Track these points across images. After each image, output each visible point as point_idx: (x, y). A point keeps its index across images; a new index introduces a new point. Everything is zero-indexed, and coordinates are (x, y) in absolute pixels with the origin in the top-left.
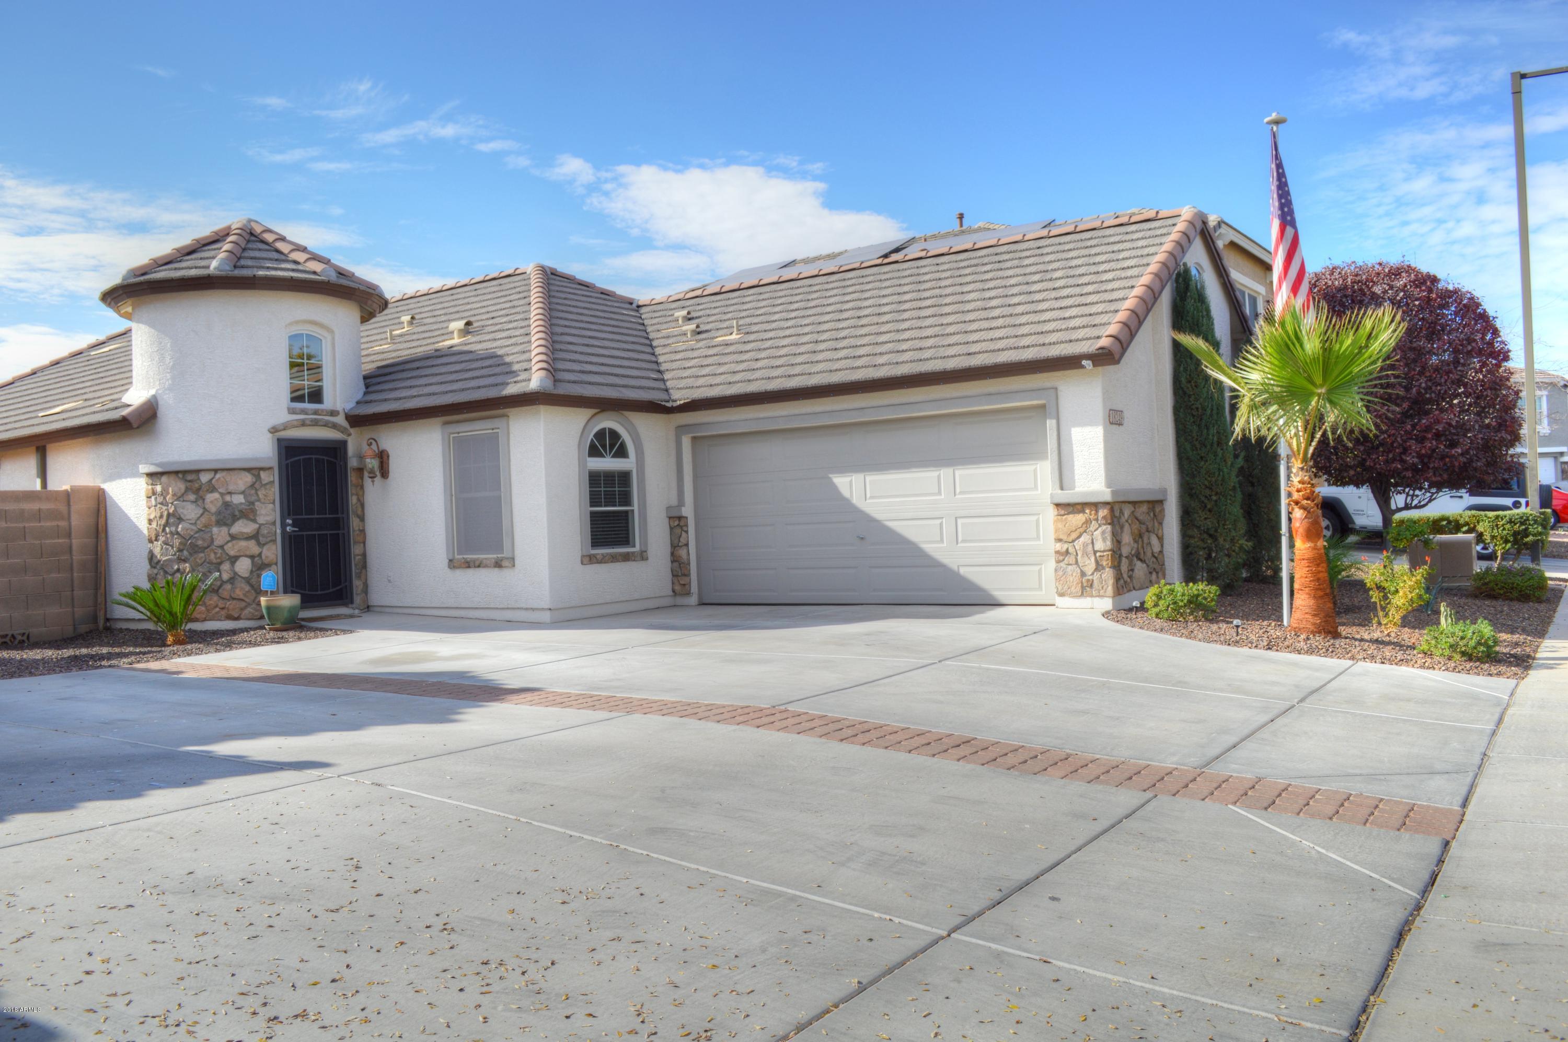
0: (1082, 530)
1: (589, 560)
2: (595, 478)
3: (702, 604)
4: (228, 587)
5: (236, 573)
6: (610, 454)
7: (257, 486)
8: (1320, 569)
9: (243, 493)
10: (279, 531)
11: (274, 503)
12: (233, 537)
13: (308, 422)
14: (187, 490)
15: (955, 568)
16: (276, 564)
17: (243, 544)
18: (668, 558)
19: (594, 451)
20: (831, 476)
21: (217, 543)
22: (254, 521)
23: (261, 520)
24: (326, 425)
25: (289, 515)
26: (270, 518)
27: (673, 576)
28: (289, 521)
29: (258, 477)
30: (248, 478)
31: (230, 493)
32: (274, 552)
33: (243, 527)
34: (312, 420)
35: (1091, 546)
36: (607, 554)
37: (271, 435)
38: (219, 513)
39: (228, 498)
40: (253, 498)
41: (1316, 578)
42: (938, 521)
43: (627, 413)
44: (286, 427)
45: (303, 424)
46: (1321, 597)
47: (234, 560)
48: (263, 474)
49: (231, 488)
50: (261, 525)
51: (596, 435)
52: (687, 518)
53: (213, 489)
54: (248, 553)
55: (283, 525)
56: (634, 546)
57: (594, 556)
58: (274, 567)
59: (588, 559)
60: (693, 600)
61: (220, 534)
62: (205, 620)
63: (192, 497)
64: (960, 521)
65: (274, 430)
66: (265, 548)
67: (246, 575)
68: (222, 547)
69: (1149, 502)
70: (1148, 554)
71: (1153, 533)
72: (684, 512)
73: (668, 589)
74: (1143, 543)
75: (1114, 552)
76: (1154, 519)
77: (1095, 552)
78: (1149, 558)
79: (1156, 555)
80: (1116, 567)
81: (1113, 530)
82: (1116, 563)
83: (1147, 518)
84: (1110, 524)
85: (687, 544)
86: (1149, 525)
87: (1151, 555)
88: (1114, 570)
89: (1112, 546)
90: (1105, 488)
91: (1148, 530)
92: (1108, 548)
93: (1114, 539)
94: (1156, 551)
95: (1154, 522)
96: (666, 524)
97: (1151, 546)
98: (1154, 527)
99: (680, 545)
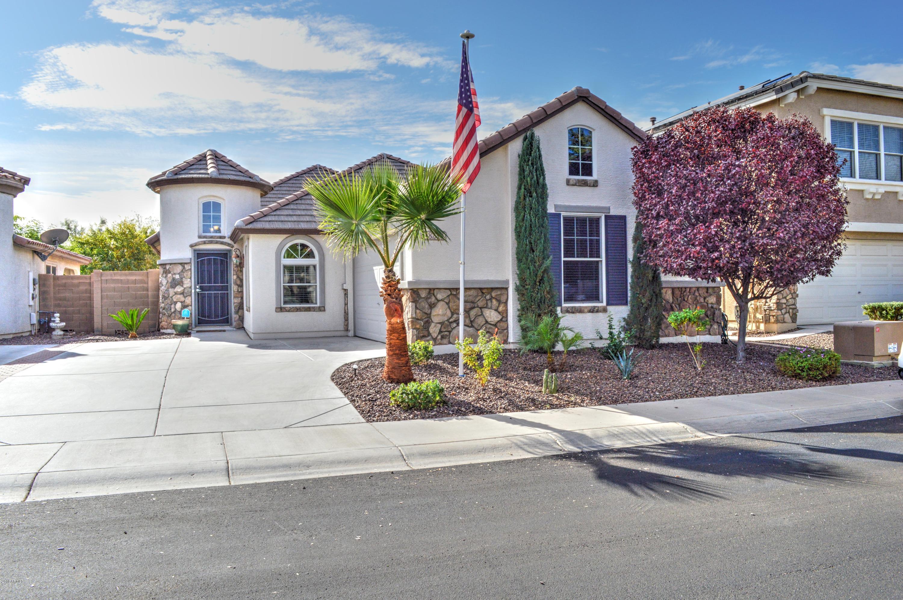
1: (280, 309)
2: (289, 269)
3: (355, 336)
4: (173, 315)
5: (176, 309)
6: (301, 256)
7: (184, 271)
8: (392, 337)
9: (179, 274)
10: (193, 291)
11: (191, 278)
12: (176, 293)
13: (207, 242)
14: (164, 272)
16: (191, 305)
17: (179, 296)
18: (343, 311)
19: (289, 255)
20: (374, 268)
21: (171, 295)
22: (182, 286)
23: (185, 286)
24: (222, 243)
25: (198, 284)
26: (189, 285)
27: (345, 320)
28: (198, 287)
29: (184, 268)
30: (180, 268)
31: (175, 274)
32: (191, 300)
33: (179, 289)
34: (209, 241)
35: (407, 315)
36: (293, 307)
37: (190, 248)
38: (171, 283)
39: (174, 276)
40: (182, 276)
43: (312, 236)
44: (196, 244)
45: (205, 243)
46: (391, 355)
47: (176, 303)
48: (186, 266)
49: (175, 272)
50: (185, 288)
51: (292, 247)
52: (348, 290)
53: (170, 272)
54: (180, 300)
55: (195, 288)
56: (316, 304)
57: (284, 308)
58: (190, 307)
59: (279, 309)
60: (351, 333)
61: (171, 291)
62: (167, 329)
63: (164, 275)
65: (191, 246)
66: (187, 298)
67: (179, 310)
68: (172, 297)
69: (481, 289)
70: (479, 322)
71: (489, 309)
72: (345, 287)
73: (342, 328)
74: (469, 315)
75: (418, 319)
76: (491, 299)
77: (408, 319)
78: (479, 325)
79: (492, 323)
80: (419, 329)
81: (418, 306)
82: (418, 326)
83: (478, 299)
84: (412, 302)
85: (347, 304)
86: (480, 304)
87: (484, 323)
88: (415, 331)
89: (414, 316)
90: (411, 280)
91: (478, 307)
92: (410, 317)
93: (418, 311)
94: (492, 320)
95: (491, 302)
96: (342, 293)
97: (484, 317)
98: (491, 305)
99: (346, 304)
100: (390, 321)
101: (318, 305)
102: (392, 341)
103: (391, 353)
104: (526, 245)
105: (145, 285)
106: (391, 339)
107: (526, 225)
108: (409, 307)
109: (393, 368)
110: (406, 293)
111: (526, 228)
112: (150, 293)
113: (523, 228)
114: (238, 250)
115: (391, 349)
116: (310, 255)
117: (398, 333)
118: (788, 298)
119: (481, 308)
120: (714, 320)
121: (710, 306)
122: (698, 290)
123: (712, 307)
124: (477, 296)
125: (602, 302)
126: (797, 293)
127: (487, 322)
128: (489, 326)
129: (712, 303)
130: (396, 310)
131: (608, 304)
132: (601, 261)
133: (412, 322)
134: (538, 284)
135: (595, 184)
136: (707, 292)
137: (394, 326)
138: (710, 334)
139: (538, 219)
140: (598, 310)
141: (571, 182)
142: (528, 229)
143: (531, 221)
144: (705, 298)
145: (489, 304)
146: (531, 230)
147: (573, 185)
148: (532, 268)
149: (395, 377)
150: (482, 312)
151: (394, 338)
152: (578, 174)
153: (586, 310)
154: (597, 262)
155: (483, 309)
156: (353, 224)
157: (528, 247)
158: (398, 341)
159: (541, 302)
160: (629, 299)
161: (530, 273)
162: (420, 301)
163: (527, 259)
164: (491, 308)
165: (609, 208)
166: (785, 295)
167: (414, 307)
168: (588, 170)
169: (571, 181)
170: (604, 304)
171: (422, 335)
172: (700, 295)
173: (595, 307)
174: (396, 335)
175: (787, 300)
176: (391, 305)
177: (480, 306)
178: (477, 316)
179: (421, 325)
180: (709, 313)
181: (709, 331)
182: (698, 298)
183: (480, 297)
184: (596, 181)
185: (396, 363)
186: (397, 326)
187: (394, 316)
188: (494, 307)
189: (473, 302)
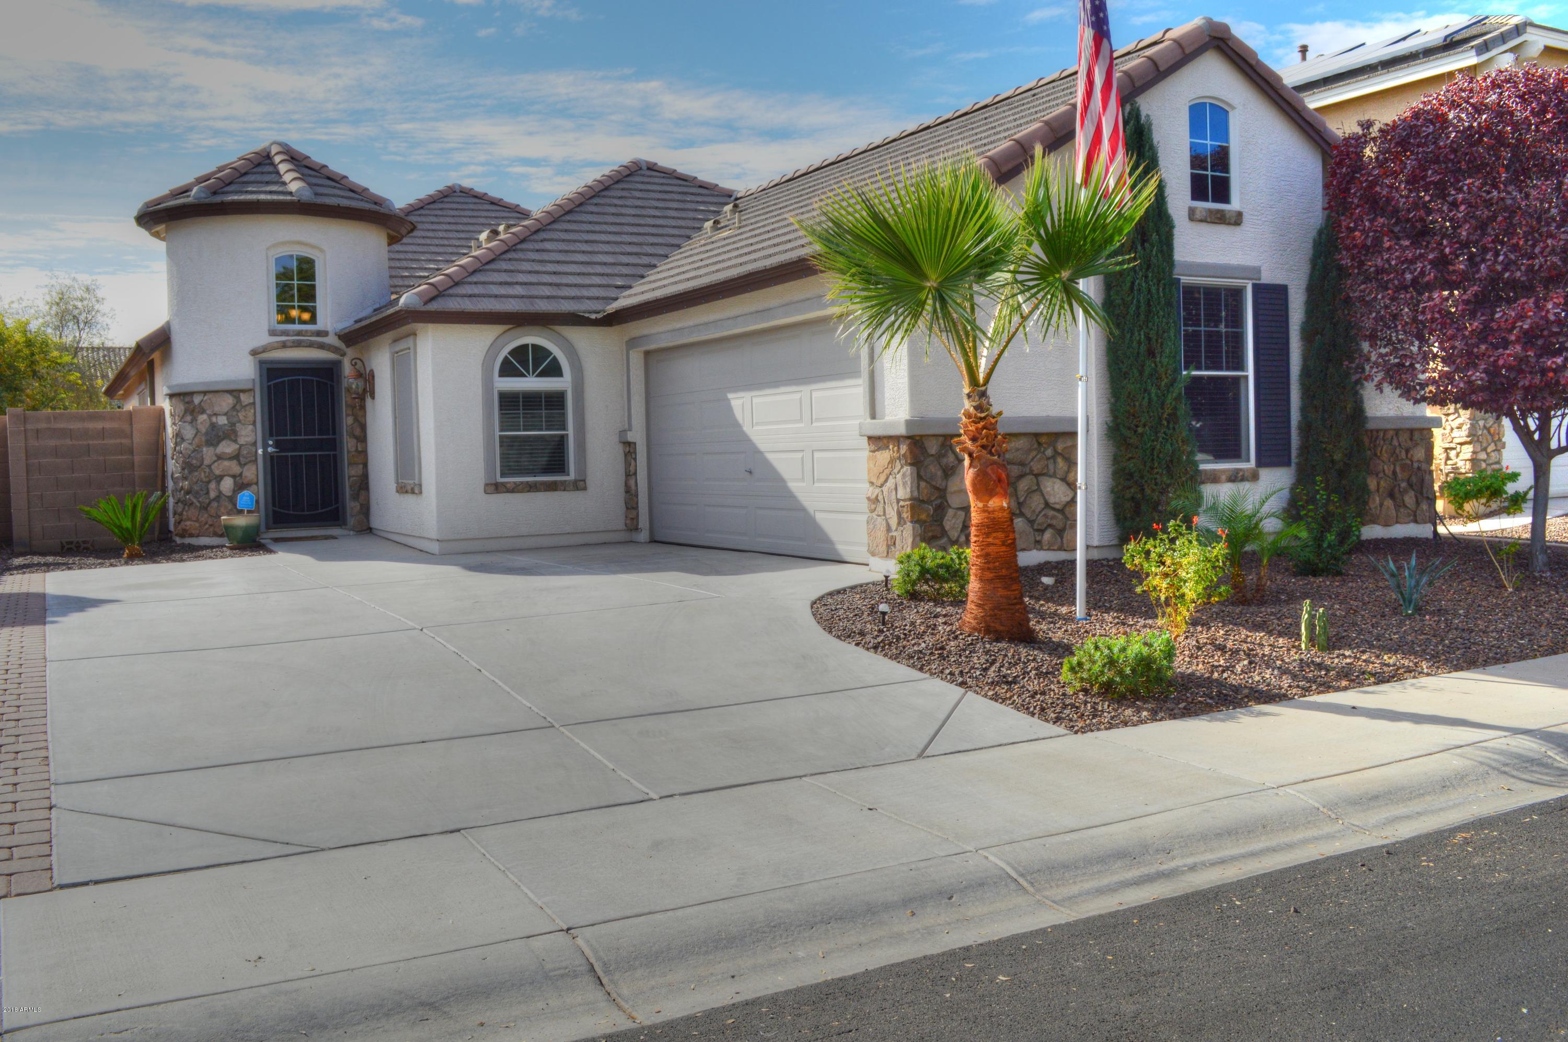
0: (887, 471)
1: (495, 488)
2: (509, 401)
3: (653, 541)
4: (215, 504)
5: (220, 492)
6: (533, 373)
7: (238, 407)
8: (990, 540)
9: (226, 414)
10: (260, 451)
11: (254, 423)
12: (219, 457)
13: (289, 344)
14: (186, 411)
15: (812, 512)
16: (257, 484)
17: (226, 463)
18: (622, 489)
19: (507, 370)
20: (730, 396)
21: (206, 462)
22: (235, 441)
23: (242, 441)
24: (322, 346)
25: (271, 435)
26: (250, 439)
27: (627, 508)
28: (271, 442)
29: (238, 400)
30: (229, 401)
31: (216, 415)
32: (255, 472)
33: (227, 448)
34: (294, 342)
35: (894, 493)
36: (522, 483)
37: (251, 358)
38: (206, 434)
39: (214, 419)
40: (235, 420)
41: (984, 552)
42: (799, 455)
43: (557, 328)
44: (265, 349)
45: (284, 345)
46: (990, 581)
47: (219, 478)
48: (243, 397)
49: (217, 409)
50: (241, 446)
51: (514, 352)
52: (635, 444)
53: (203, 411)
54: (231, 473)
55: (265, 446)
56: (568, 475)
57: (503, 484)
58: (254, 487)
59: (493, 488)
60: (643, 536)
61: (208, 453)
62: (198, 536)
63: (189, 418)
64: (817, 455)
65: (254, 353)
66: (246, 467)
67: (229, 494)
68: (209, 466)
69: (1036, 435)
70: (1033, 506)
71: (1051, 476)
72: (630, 437)
73: (620, 523)
74: (1016, 490)
75: (923, 501)
76: (1053, 458)
77: (898, 501)
78: (1034, 511)
79: (1058, 507)
80: (925, 522)
81: (922, 473)
82: (923, 517)
83: (1031, 457)
84: (911, 464)
85: (635, 474)
86: (1036, 467)
87: (1043, 506)
88: (917, 525)
89: (916, 494)
90: (908, 417)
91: (1031, 472)
92: (908, 496)
93: (923, 484)
94: (1057, 500)
95: (1055, 462)
96: (620, 450)
97: (1043, 495)
98: (1055, 467)
99: (630, 474)
100: (985, 506)
101: (572, 476)
102: (991, 549)
103: (989, 575)
104: (1139, 343)
105: (125, 441)
106: (989, 544)
107: (1139, 301)
108: (904, 476)
110: (891, 447)
111: (1138, 307)
112: (137, 459)
113: (1133, 309)
114: (358, 361)
115: (991, 566)
116: (554, 370)
117: (1003, 531)
118: (1489, 450)
119: (1036, 476)
120: (1421, 493)
121: (1416, 465)
122: (1396, 435)
123: (1419, 468)
124: (1030, 450)
125: (1248, 460)
126: (1504, 440)
127: (1047, 504)
128: (1051, 513)
129: (1419, 461)
130: (1000, 480)
131: (1260, 463)
132: (1246, 377)
133: (912, 507)
134: (1165, 423)
135: (1237, 220)
136: (1411, 439)
137: (996, 515)
138: (1416, 521)
139: (1164, 289)
140: (1243, 476)
141: (1198, 215)
142: (1143, 308)
143: (1149, 291)
144: (1407, 451)
145: (1051, 467)
146: (1150, 311)
147: (1201, 221)
148: (1154, 391)
149: (1002, 628)
150: (1038, 484)
151: (997, 541)
152: (1206, 200)
153: (1224, 477)
154: (1236, 380)
155: (1041, 478)
156: (923, 288)
157: (1143, 348)
158: (1004, 549)
159: (1171, 461)
160: (1294, 453)
161: (1150, 401)
162: (926, 463)
163: (1141, 373)
164: (1054, 476)
165: (1258, 270)
166: (1484, 445)
167: (915, 475)
168: (1221, 191)
169: (1198, 212)
170: (1252, 463)
171: (930, 534)
172: (1400, 445)
173: (1238, 470)
174: (1001, 535)
175: (1488, 454)
176: (989, 470)
177: (1036, 472)
178: (1030, 492)
179: (928, 515)
180: (1414, 479)
181: (1415, 516)
182: (1398, 451)
183: (1034, 453)
184: (1240, 214)
185: (1001, 596)
186: (1000, 515)
187: (996, 494)
188: (1060, 473)
189: (1022, 464)
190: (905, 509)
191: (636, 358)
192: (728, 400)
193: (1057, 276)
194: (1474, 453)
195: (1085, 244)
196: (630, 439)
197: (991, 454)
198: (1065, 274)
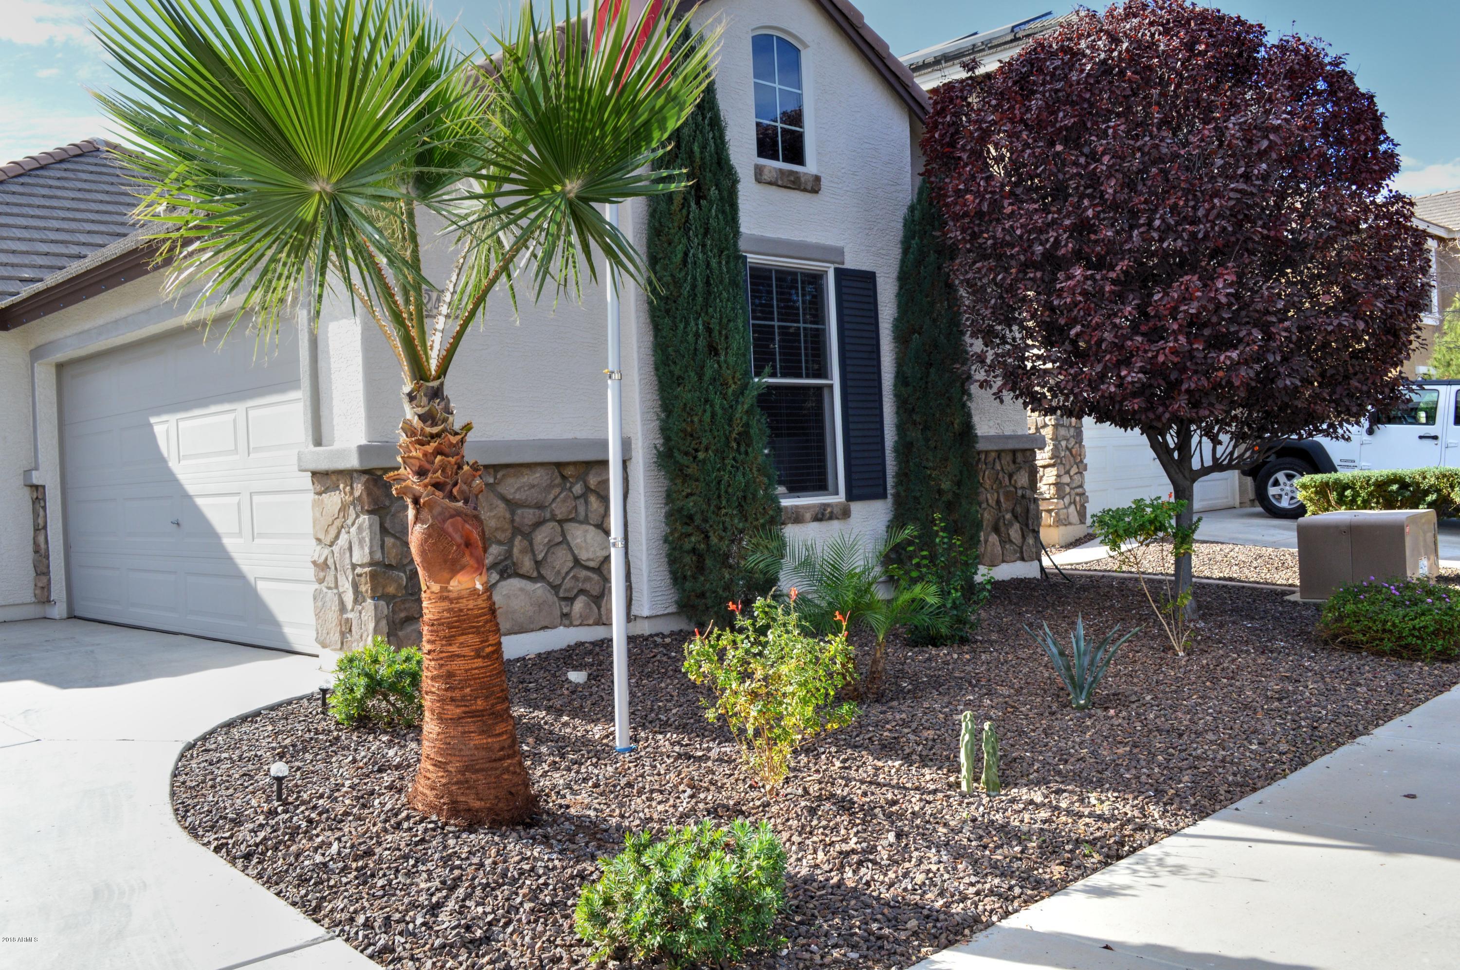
0: (338, 523)
3: (72, 616)
8: (454, 649)
15: (252, 580)
18: (30, 549)
20: (153, 420)
27: (37, 574)
35: (348, 555)
41: (444, 670)
42: (235, 499)
46: (457, 721)
52: (44, 487)
60: (59, 610)
64: (256, 498)
69: (559, 465)
70: (557, 565)
71: (581, 523)
72: (37, 478)
73: (27, 594)
74: (531, 544)
75: (390, 567)
76: (584, 496)
77: (354, 567)
78: (559, 572)
79: (591, 564)
80: (394, 597)
81: (387, 525)
82: (391, 590)
83: (552, 496)
84: (370, 512)
85: (45, 527)
86: (560, 510)
87: (571, 564)
88: (382, 603)
89: (378, 556)
90: (363, 442)
91: (553, 518)
92: (367, 559)
93: (389, 541)
94: (591, 556)
95: (587, 502)
96: (26, 495)
97: (570, 549)
98: (586, 511)
99: (40, 528)
100: (444, 589)
102: (457, 665)
103: (454, 711)
104: (697, 335)
106: (453, 657)
107: (694, 278)
108: (360, 529)
109: (467, 768)
110: (341, 486)
111: (694, 287)
113: (687, 287)
115: (457, 694)
117: (477, 631)
118: (1072, 473)
119: (560, 522)
120: (1027, 525)
121: (1020, 492)
122: (999, 457)
123: (1023, 496)
124: (550, 487)
125: (836, 493)
126: (1085, 461)
127: (577, 562)
128: (584, 573)
129: (1023, 488)
131: (851, 496)
132: (831, 387)
133: (373, 576)
134: (735, 445)
135: (814, 186)
136: (1014, 462)
137: (463, 605)
138: (1022, 559)
139: (727, 263)
140: (832, 512)
141: (766, 176)
142: (700, 284)
143: (708, 265)
144: (1011, 476)
145: (581, 509)
146: (709, 293)
147: (770, 183)
148: (718, 401)
149: (477, 804)
150: (563, 534)
151: (466, 651)
152: (775, 157)
153: (808, 516)
154: (819, 389)
155: (568, 526)
156: (308, 195)
157: (702, 343)
158: (479, 662)
159: (745, 497)
160: (890, 481)
161: (713, 415)
162: (393, 509)
163: (700, 377)
164: (586, 521)
165: (840, 252)
166: (1068, 467)
167: (377, 528)
168: (795, 153)
169: (766, 171)
170: (841, 497)
171: (403, 615)
172: (1002, 469)
173: (825, 506)
174: (472, 639)
175: (1071, 477)
176: (448, 526)
177: (559, 517)
178: (552, 546)
179: (399, 585)
180: (1019, 509)
181: (1022, 552)
182: (1001, 475)
183: (557, 490)
184: (817, 179)
185: (476, 748)
186: (471, 604)
187: (463, 568)
188: (594, 518)
189: (540, 506)
190: (363, 579)
191: (45, 375)
192: (151, 426)
193: (558, 188)
194: (1058, 476)
195: (603, 136)
196: (35, 481)
197: (452, 497)
198: (573, 186)
